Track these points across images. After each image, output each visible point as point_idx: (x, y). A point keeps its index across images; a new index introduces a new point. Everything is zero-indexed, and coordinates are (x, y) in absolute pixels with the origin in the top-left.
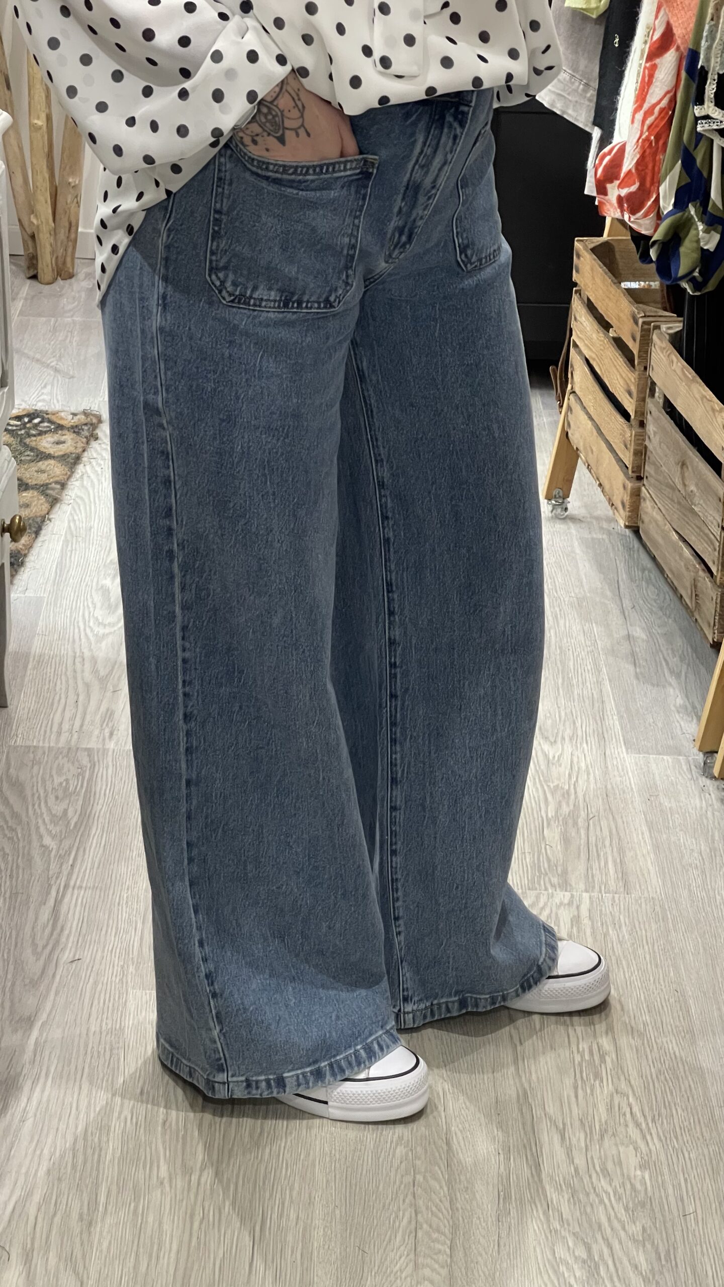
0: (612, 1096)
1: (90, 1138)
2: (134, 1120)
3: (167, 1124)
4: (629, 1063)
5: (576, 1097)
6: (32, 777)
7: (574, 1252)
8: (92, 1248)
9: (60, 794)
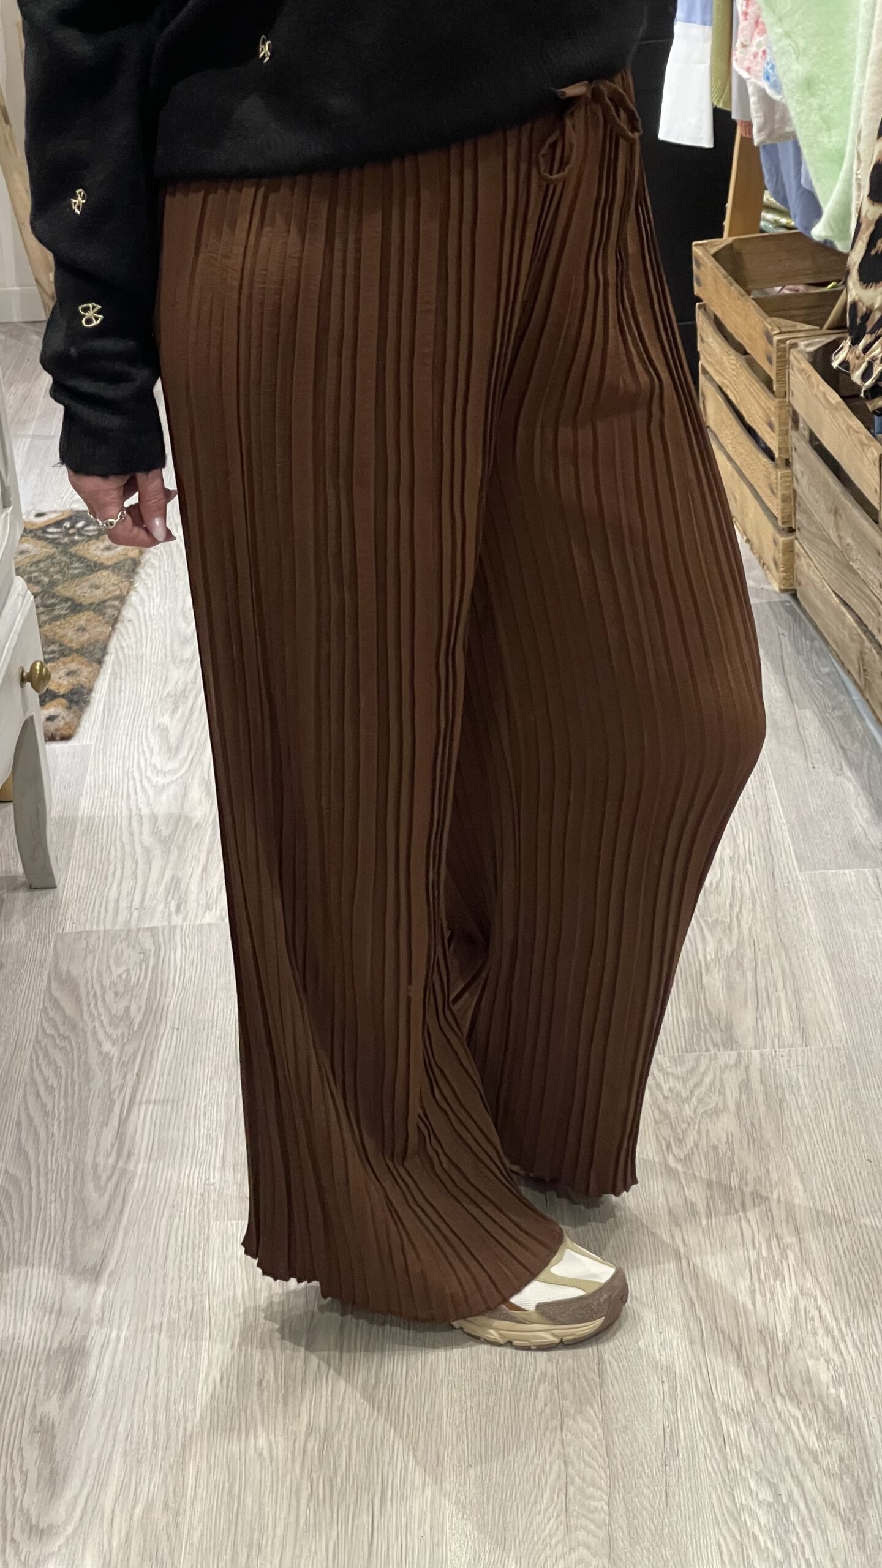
0: (796, 1299)
1: (172, 1408)
2: (225, 1382)
3: (264, 1383)
4: (815, 1255)
5: (754, 1304)
6: (86, 971)
7: (757, 1496)
8: (180, 1542)
9: (121, 989)
